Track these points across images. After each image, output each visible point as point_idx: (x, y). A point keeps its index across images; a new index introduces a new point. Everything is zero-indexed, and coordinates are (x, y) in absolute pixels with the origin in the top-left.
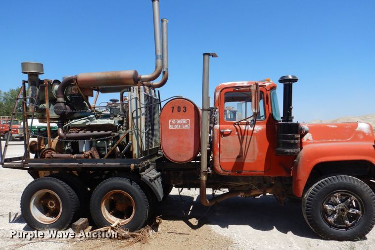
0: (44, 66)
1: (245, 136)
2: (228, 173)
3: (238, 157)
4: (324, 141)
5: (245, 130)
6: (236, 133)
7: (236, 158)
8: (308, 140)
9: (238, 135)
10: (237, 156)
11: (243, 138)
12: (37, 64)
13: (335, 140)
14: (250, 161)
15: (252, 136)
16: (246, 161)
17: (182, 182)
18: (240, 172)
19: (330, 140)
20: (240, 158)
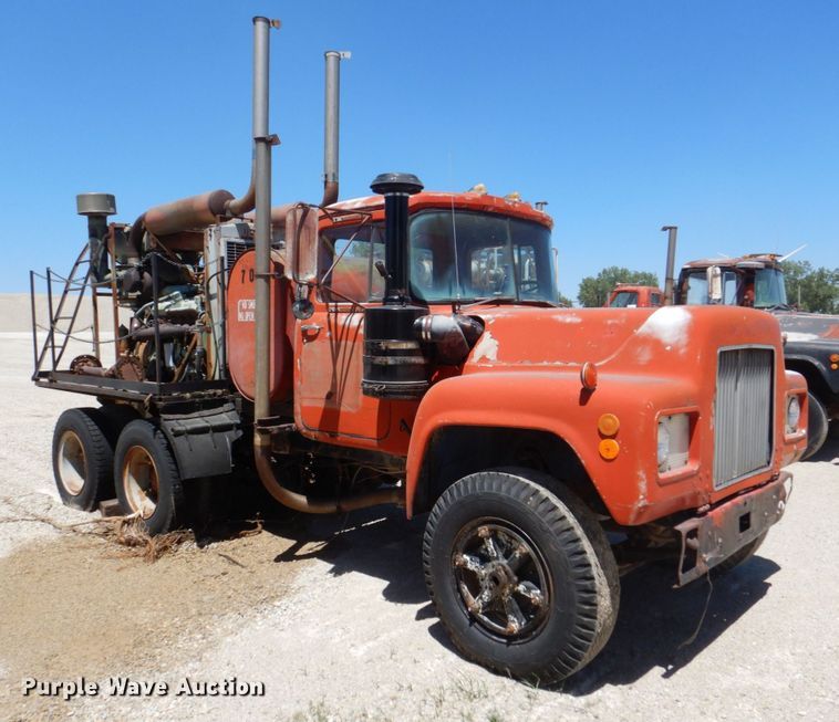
0: (116, 199)
1: (343, 343)
2: (313, 433)
3: (330, 396)
4: (527, 363)
5: (344, 326)
6: (328, 334)
7: (324, 396)
8: (484, 359)
9: (331, 339)
10: (326, 392)
11: (338, 346)
12: (108, 196)
13: (558, 363)
14: (349, 409)
15: (356, 343)
16: (342, 409)
17: (288, 448)
18: (334, 435)
19: (545, 363)
20: (333, 398)
